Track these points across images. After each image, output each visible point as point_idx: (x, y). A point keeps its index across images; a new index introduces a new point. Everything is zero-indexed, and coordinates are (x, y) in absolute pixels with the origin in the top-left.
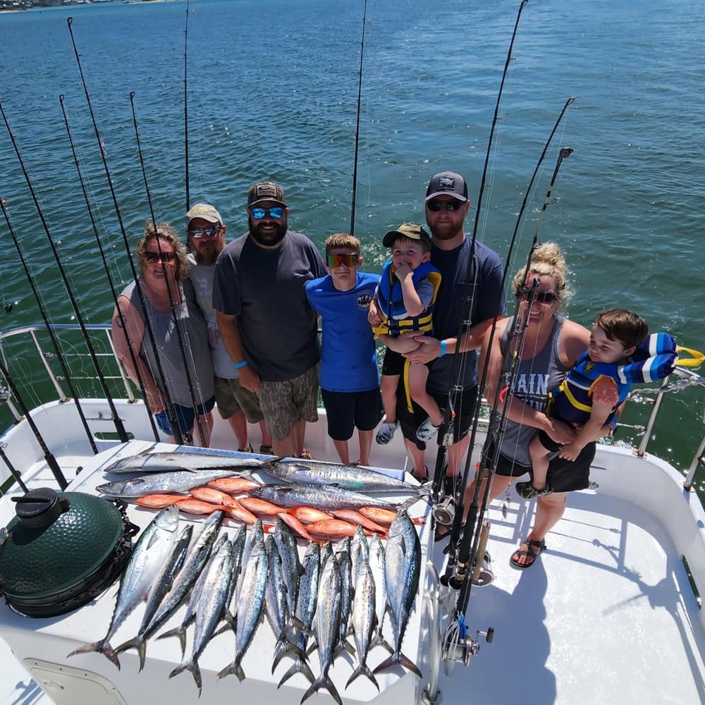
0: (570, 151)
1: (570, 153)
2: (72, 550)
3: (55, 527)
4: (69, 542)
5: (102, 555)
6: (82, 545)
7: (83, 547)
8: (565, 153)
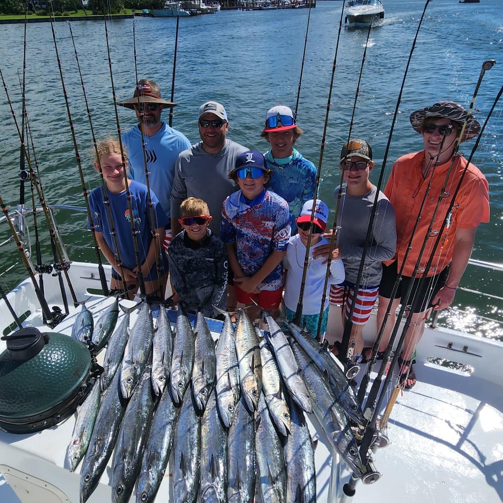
0: (492, 63)
1: (493, 65)
2: (45, 381)
3: (35, 361)
4: (44, 375)
5: (69, 388)
6: (53, 378)
7: (54, 380)
8: (488, 65)
